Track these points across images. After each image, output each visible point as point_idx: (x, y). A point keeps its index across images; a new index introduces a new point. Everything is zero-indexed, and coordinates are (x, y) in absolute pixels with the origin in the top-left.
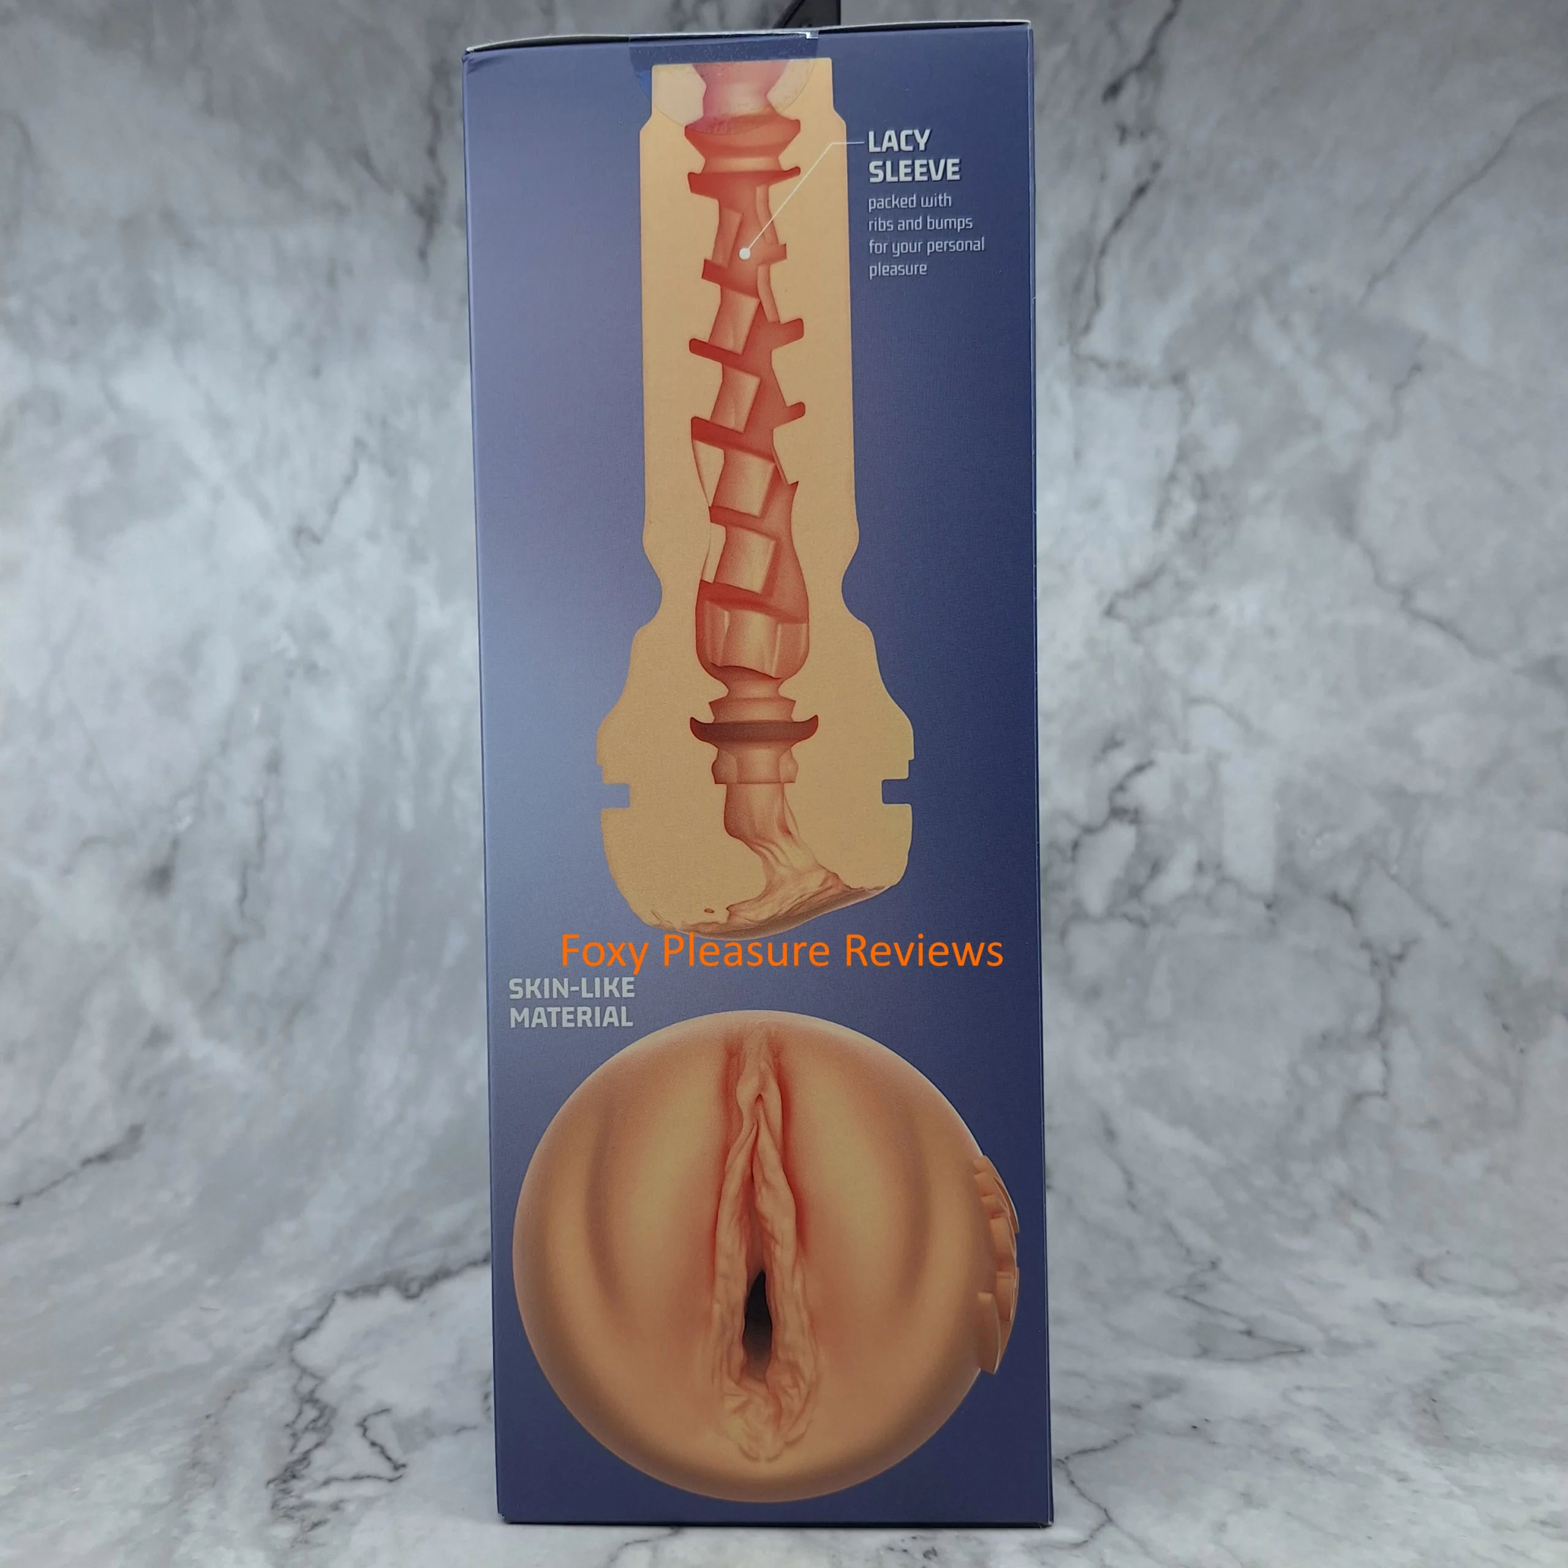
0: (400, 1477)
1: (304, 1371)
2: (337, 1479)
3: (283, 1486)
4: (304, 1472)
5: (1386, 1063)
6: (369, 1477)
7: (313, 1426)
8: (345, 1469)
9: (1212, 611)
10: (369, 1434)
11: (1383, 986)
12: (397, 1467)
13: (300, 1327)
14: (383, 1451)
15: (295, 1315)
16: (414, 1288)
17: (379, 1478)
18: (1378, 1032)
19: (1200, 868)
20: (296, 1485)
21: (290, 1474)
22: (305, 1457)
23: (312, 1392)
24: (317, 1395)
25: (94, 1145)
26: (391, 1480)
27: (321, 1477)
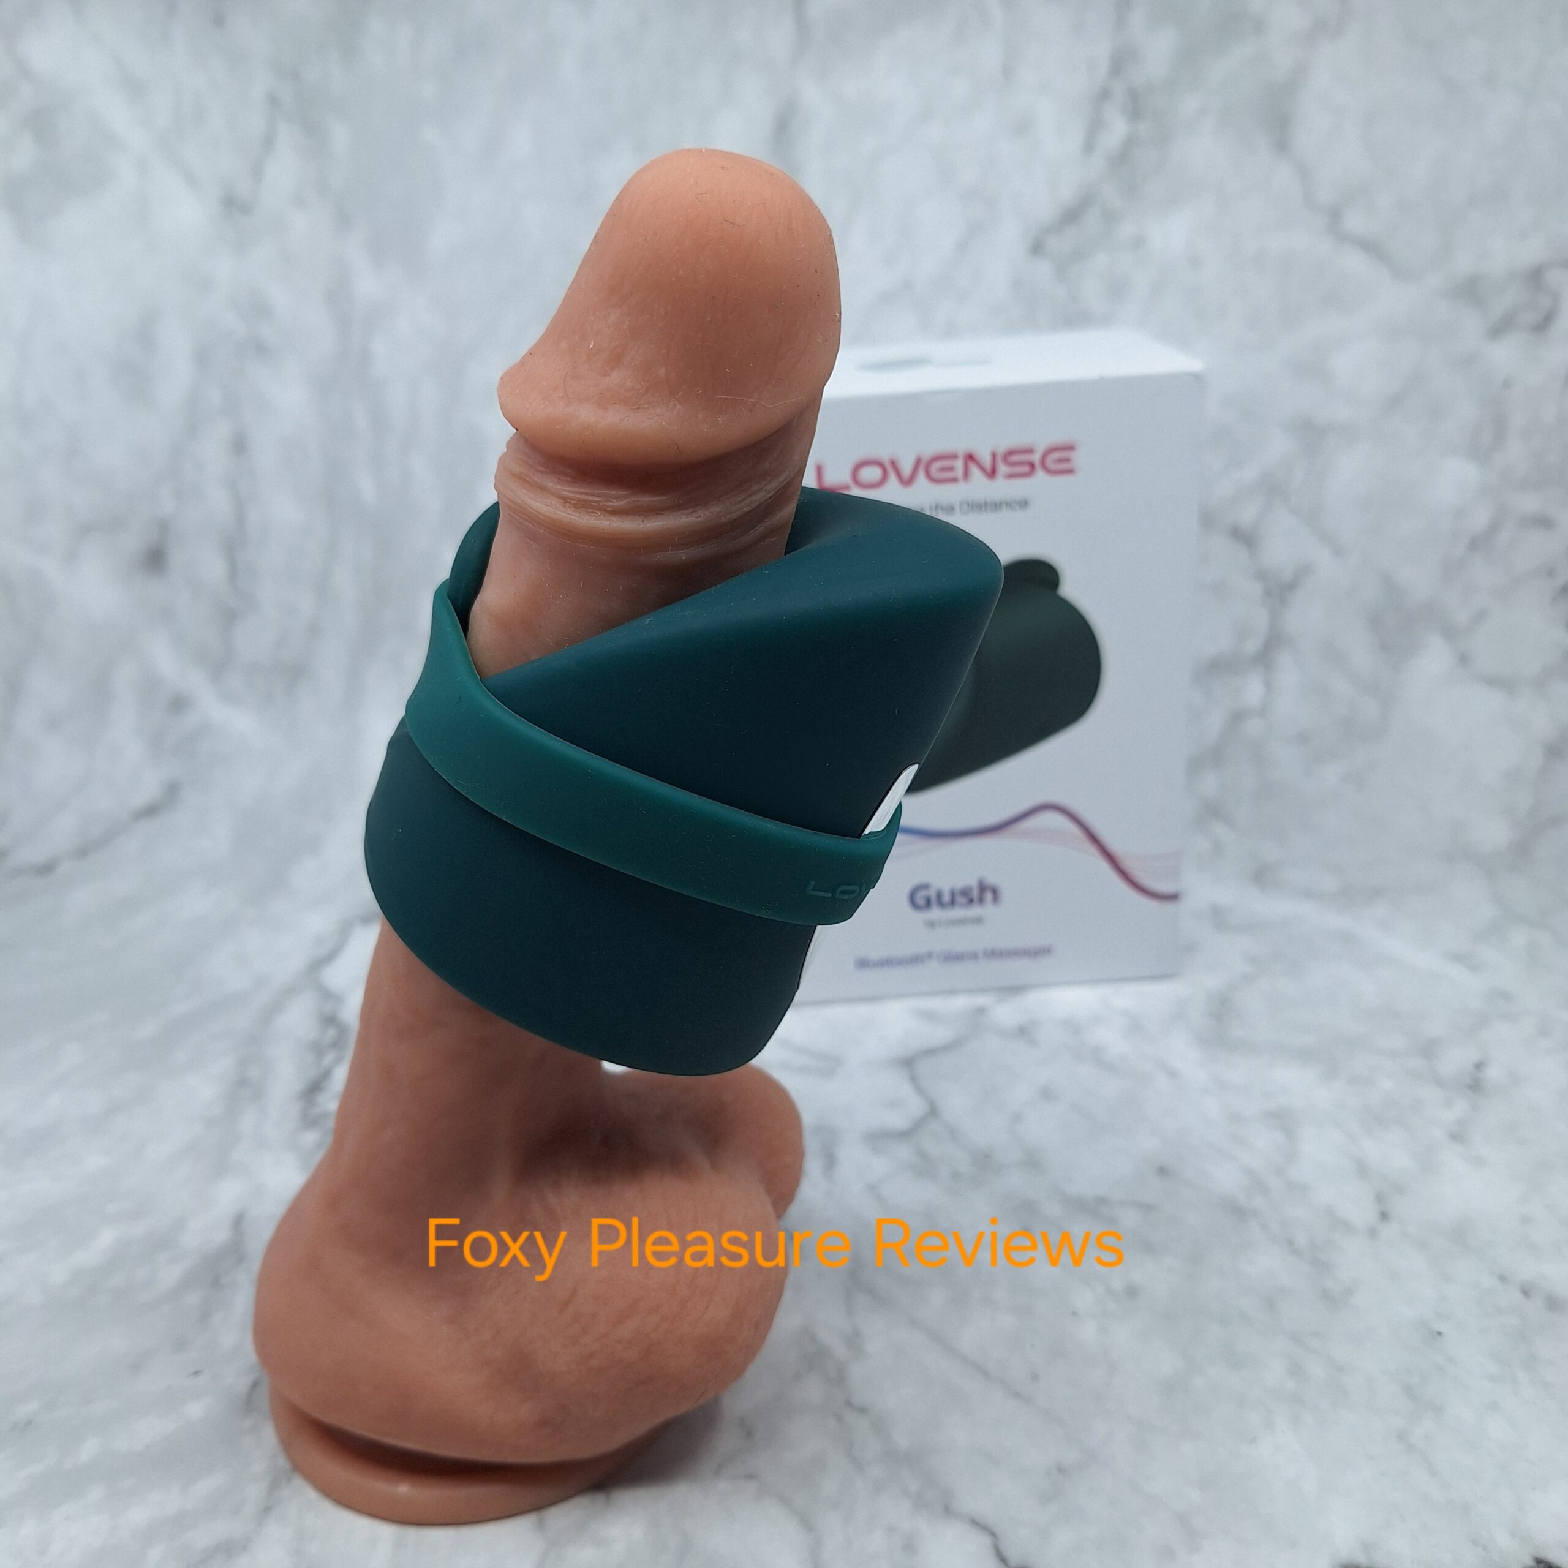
9: (1138, 243)
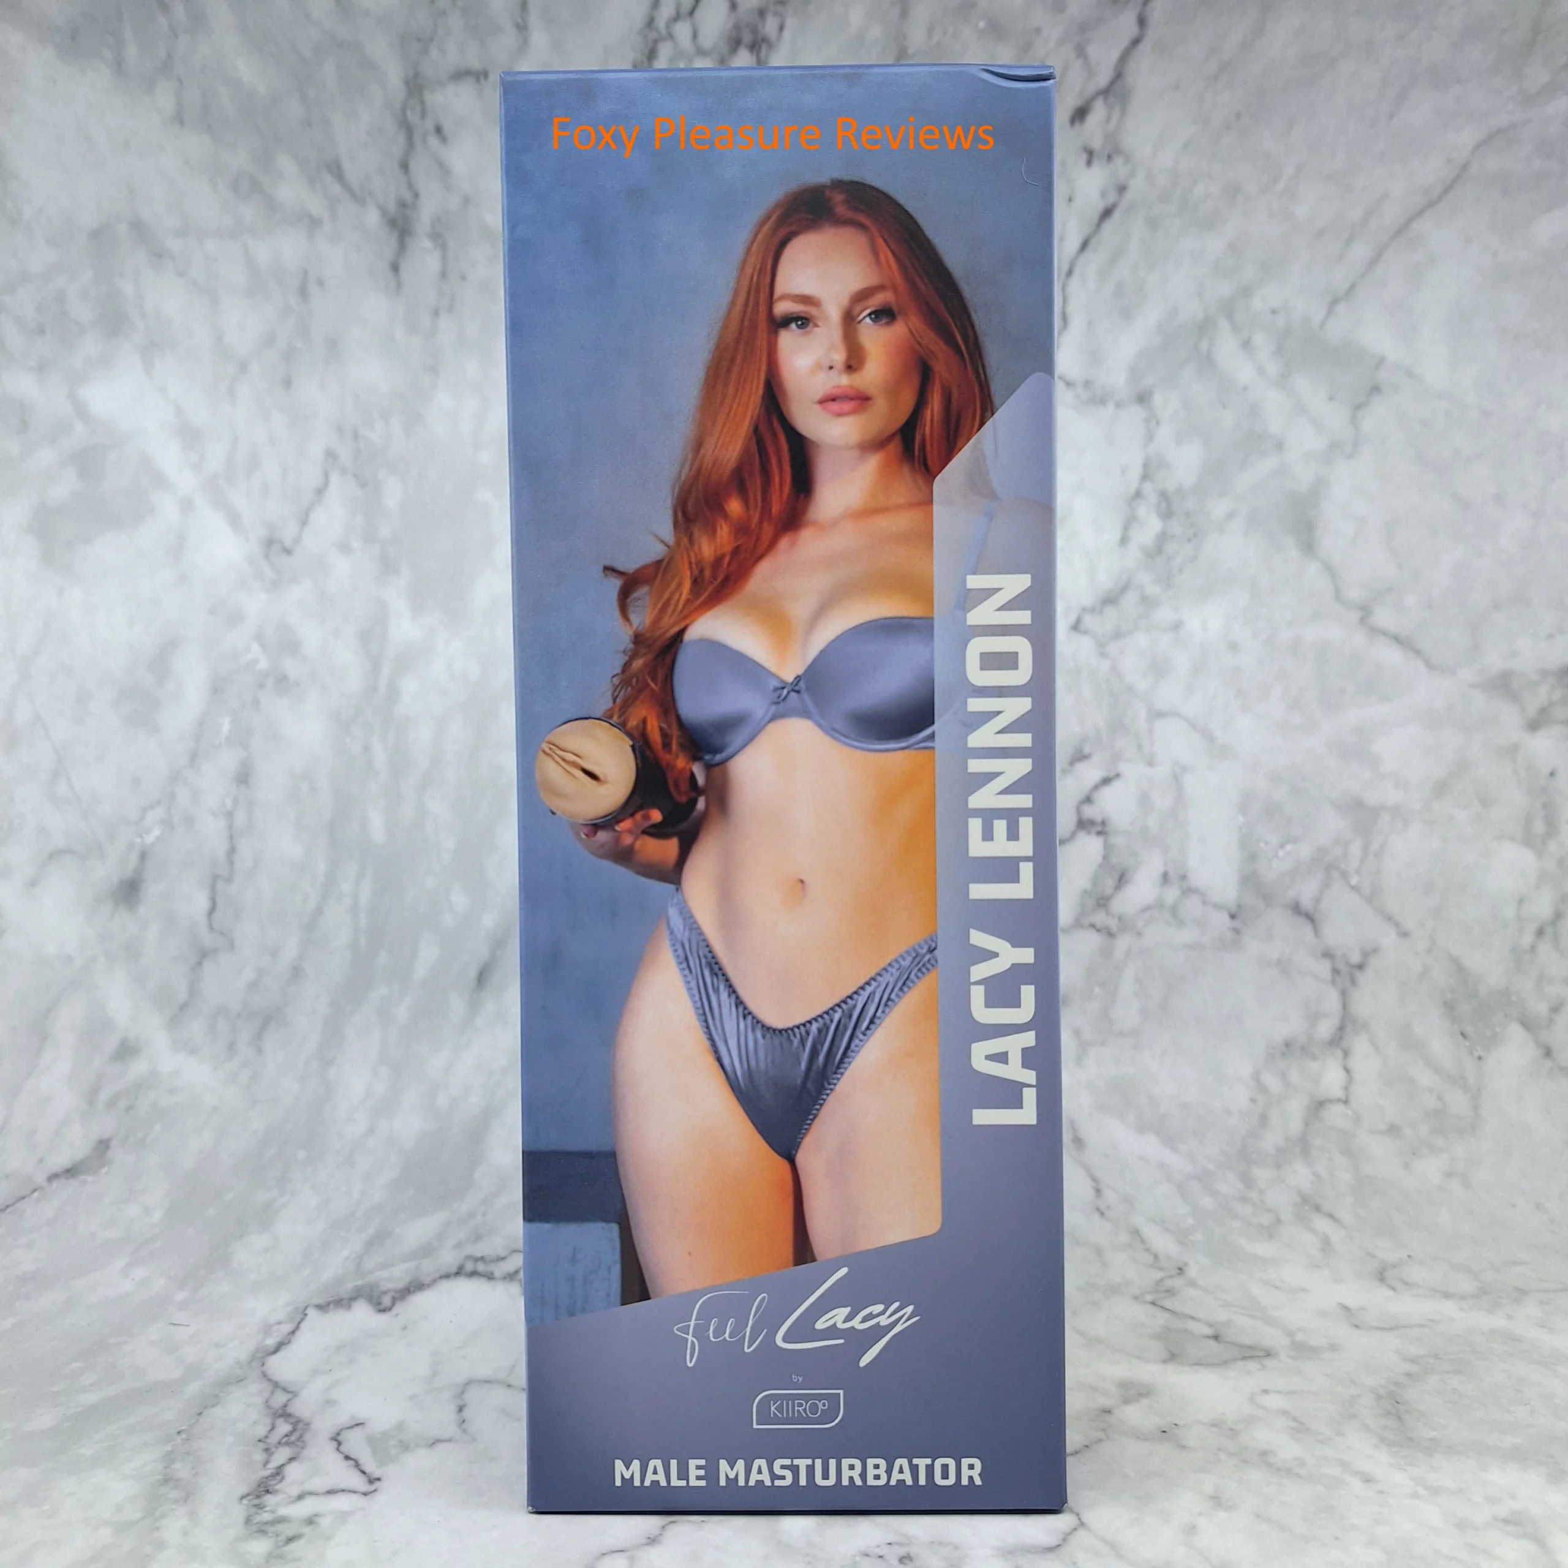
0: (375, 1490)
1: (276, 1385)
2: (310, 1493)
3: (256, 1501)
4: (277, 1487)
5: (1347, 1070)
6: (343, 1491)
7: (286, 1441)
8: (318, 1483)
10: (342, 1448)
11: (1344, 995)
12: (371, 1481)
13: (271, 1342)
14: (357, 1465)
15: (267, 1329)
16: (386, 1301)
17: (355, 1492)
18: (1338, 1040)
19: (1165, 878)
20: (270, 1500)
21: (264, 1488)
22: (279, 1472)
23: (286, 1406)
24: (289, 1410)
25: (61, 1160)
26: (365, 1494)
27: (295, 1491)
